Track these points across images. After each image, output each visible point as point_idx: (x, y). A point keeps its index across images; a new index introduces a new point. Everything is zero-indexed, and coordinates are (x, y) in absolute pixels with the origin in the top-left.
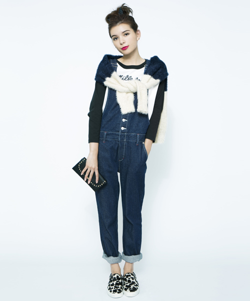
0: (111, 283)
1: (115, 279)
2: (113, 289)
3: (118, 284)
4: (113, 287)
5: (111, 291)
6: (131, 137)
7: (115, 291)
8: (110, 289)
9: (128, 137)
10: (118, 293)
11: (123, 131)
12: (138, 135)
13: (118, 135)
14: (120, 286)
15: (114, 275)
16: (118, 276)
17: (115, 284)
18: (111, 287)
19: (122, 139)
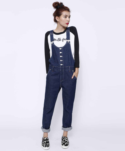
0: (43, 142)
1: (45, 140)
2: (45, 145)
3: (47, 143)
4: (45, 144)
5: (44, 146)
6: (66, 68)
7: (46, 146)
8: (43, 145)
9: (65, 68)
10: (47, 147)
11: (62, 66)
12: (69, 67)
13: (60, 68)
14: (48, 143)
15: (45, 138)
16: (46, 139)
17: (45, 142)
18: (44, 144)
19: (62, 70)
